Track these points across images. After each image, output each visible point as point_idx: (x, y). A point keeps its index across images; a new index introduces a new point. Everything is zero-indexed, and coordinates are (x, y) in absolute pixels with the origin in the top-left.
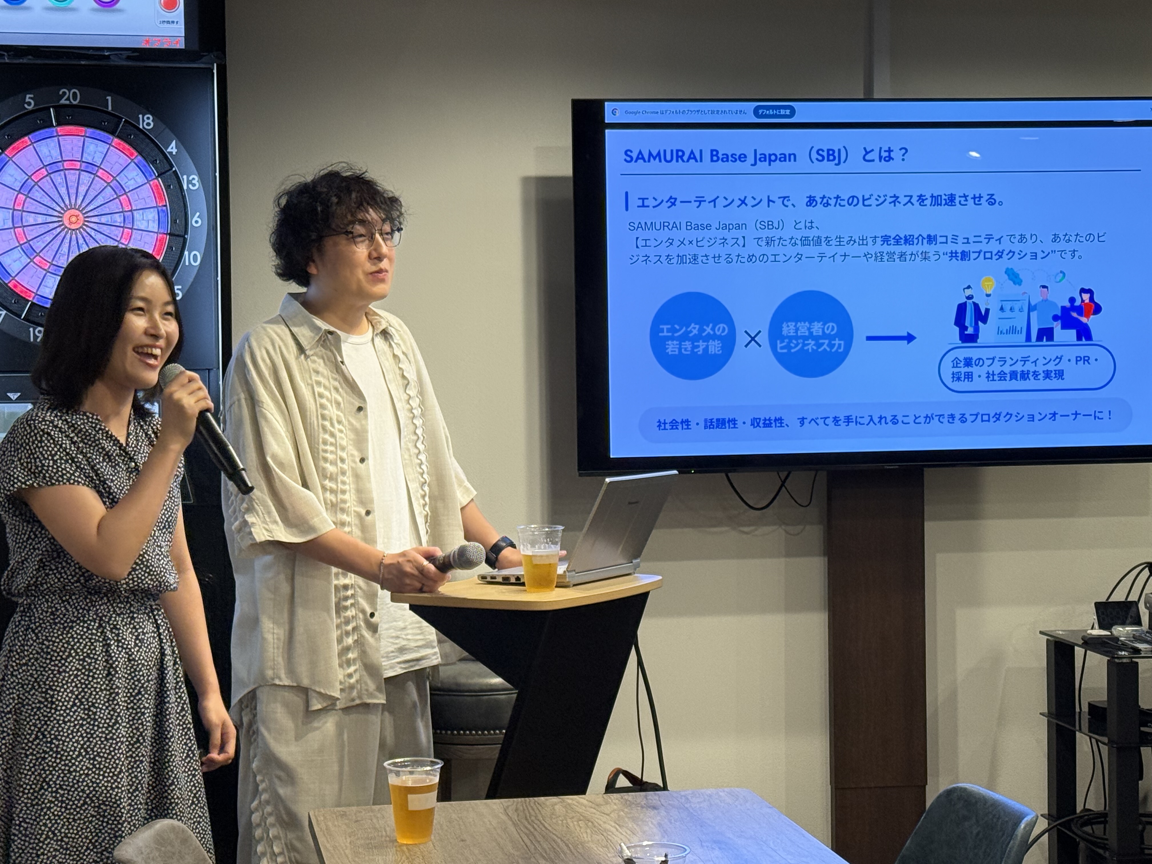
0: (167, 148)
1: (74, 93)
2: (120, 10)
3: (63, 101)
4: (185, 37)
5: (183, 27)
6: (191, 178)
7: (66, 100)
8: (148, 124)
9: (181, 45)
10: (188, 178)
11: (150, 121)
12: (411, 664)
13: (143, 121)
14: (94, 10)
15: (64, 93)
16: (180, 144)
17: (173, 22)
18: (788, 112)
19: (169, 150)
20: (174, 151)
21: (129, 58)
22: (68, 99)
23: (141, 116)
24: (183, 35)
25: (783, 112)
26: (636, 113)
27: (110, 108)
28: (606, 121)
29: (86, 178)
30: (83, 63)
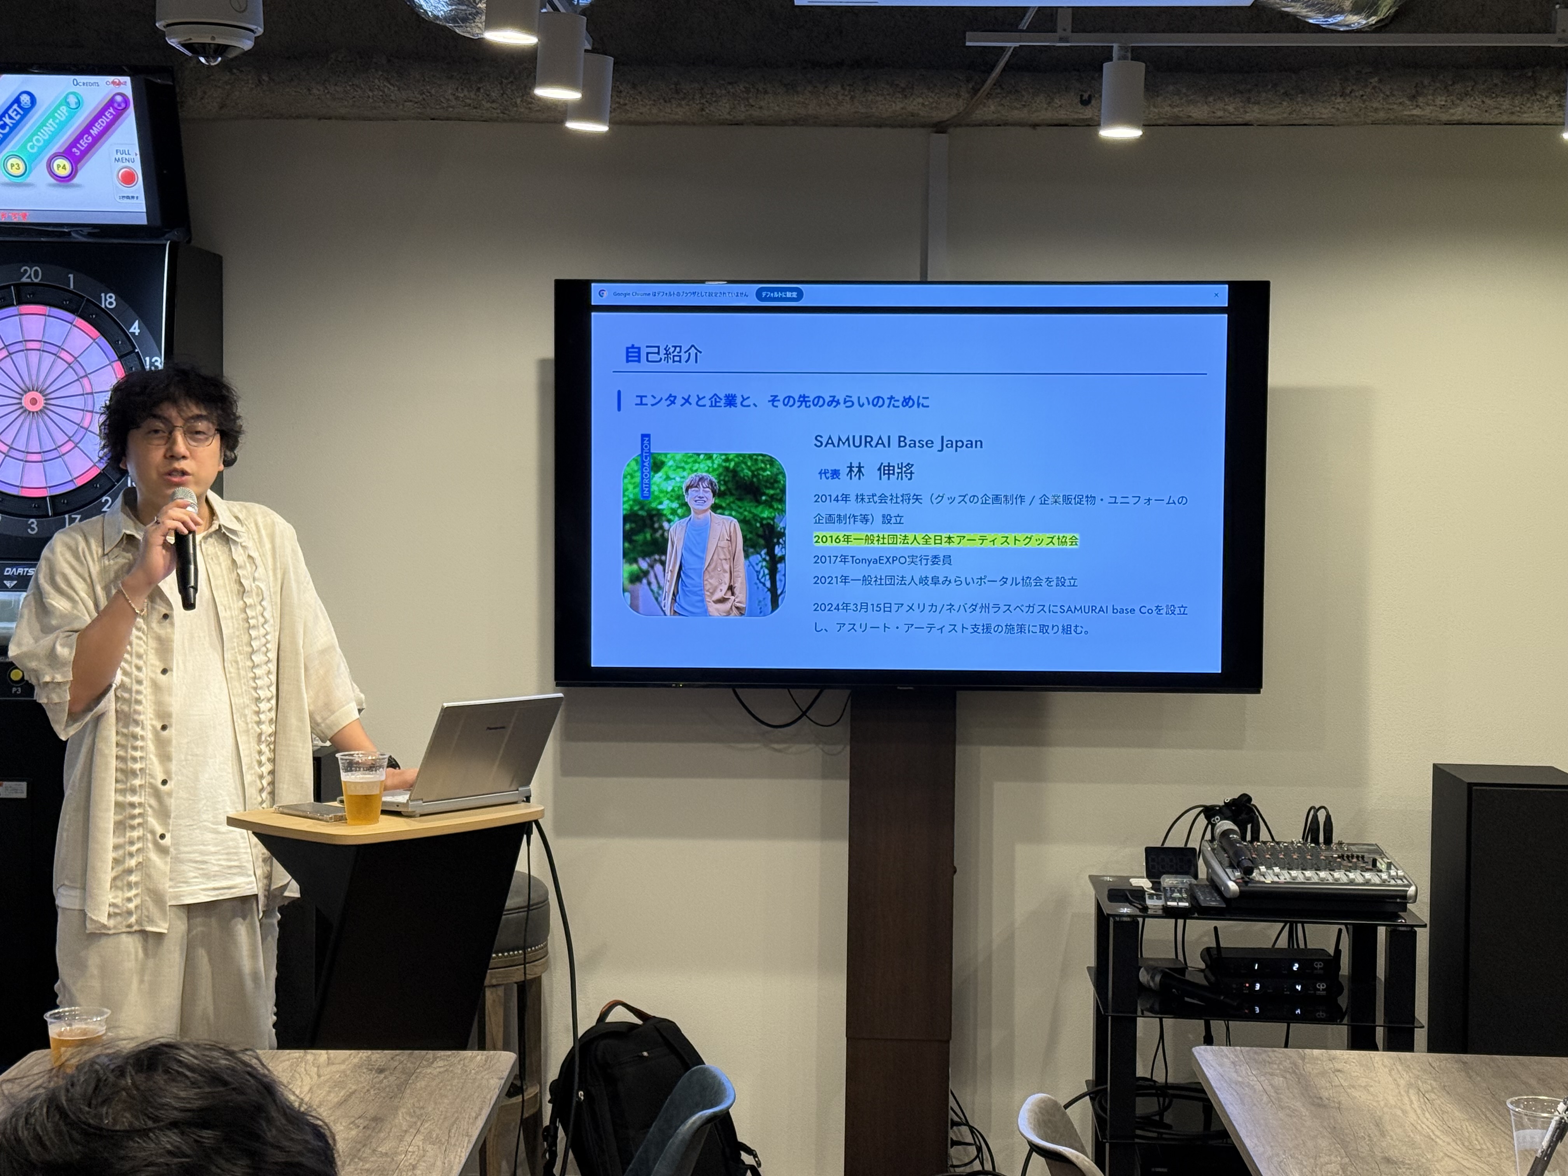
0: (129, 329)
1: (36, 271)
2: (78, 186)
3: (24, 280)
4: (147, 212)
5: (144, 202)
6: (153, 360)
7: (28, 278)
8: (111, 303)
9: (143, 221)
10: (150, 360)
11: (113, 300)
12: (222, 891)
13: (106, 300)
14: (50, 185)
15: (26, 271)
16: (142, 324)
17: (133, 197)
18: (795, 294)
19: (132, 330)
20: (137, 332)
21: (90, 235)
22: (30, 277)
23: (103, 295)
24: (145, 210)
25: (789, 295)
26: (625, 295)
27: (72, 287)
28: (593, 304)
29: (48, 359)
30: (42, 239)
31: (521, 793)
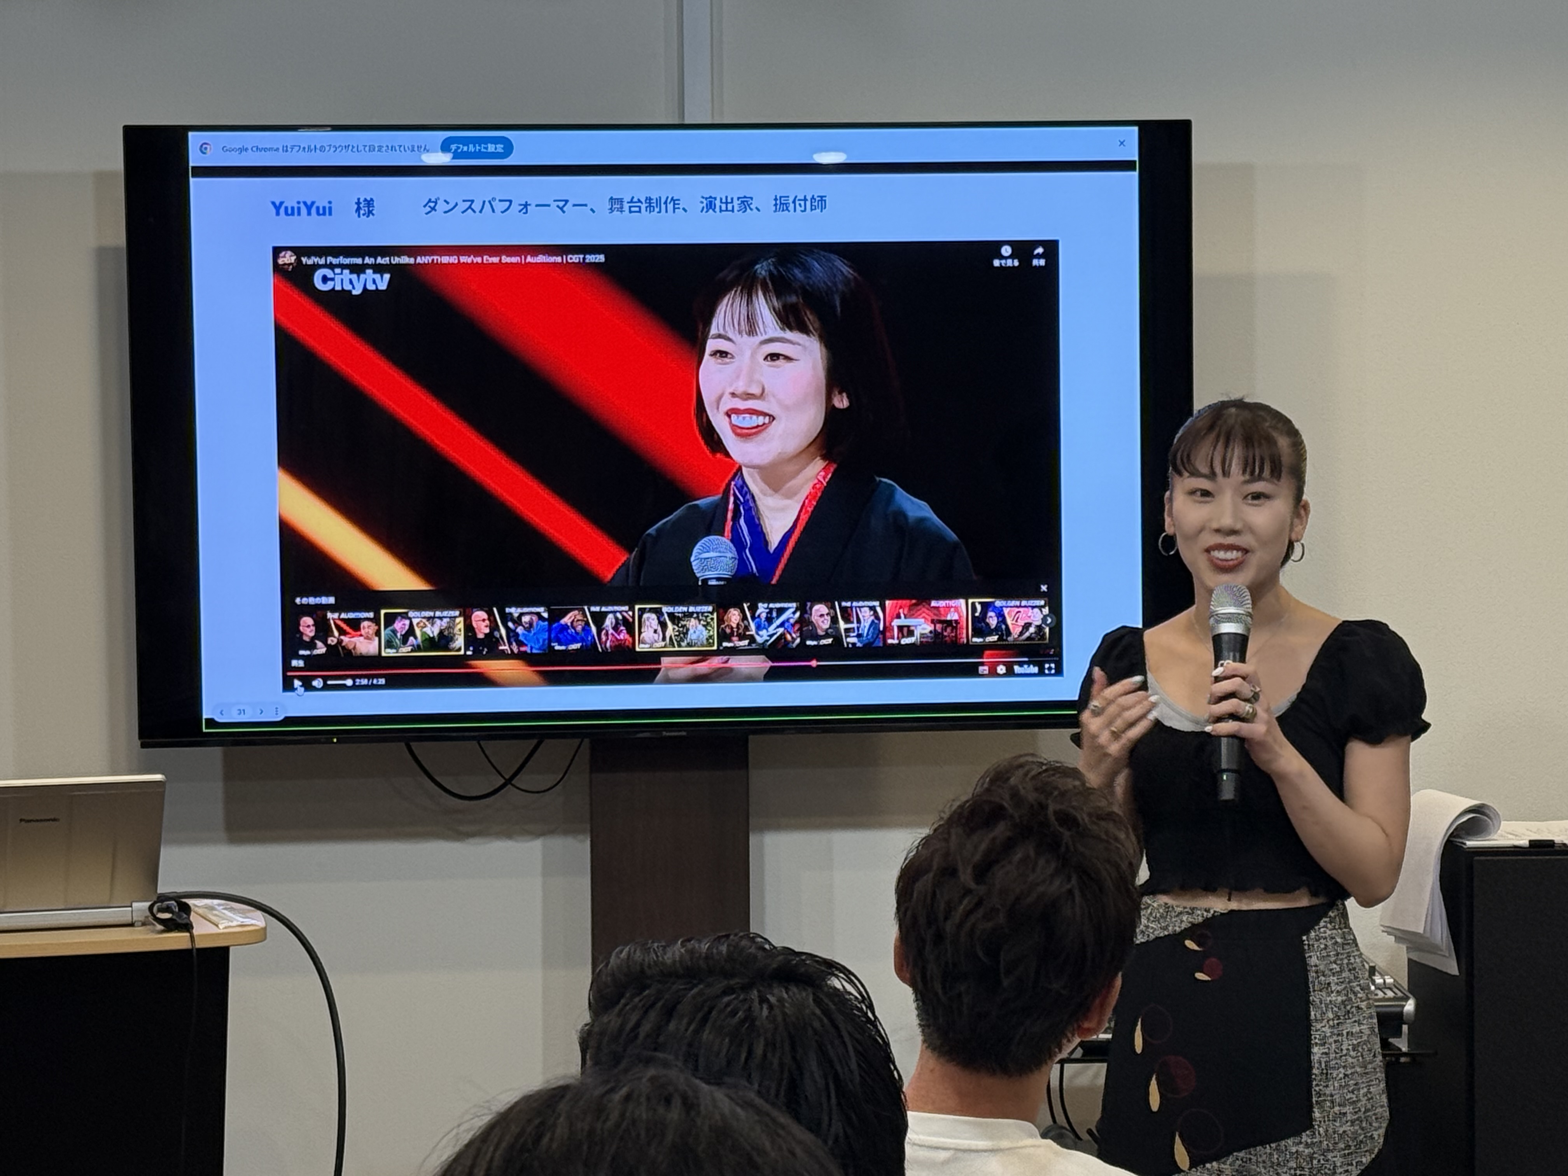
18: (500, 148)
25: (491, 148)
26: (241, 150)
31: (139, 910)
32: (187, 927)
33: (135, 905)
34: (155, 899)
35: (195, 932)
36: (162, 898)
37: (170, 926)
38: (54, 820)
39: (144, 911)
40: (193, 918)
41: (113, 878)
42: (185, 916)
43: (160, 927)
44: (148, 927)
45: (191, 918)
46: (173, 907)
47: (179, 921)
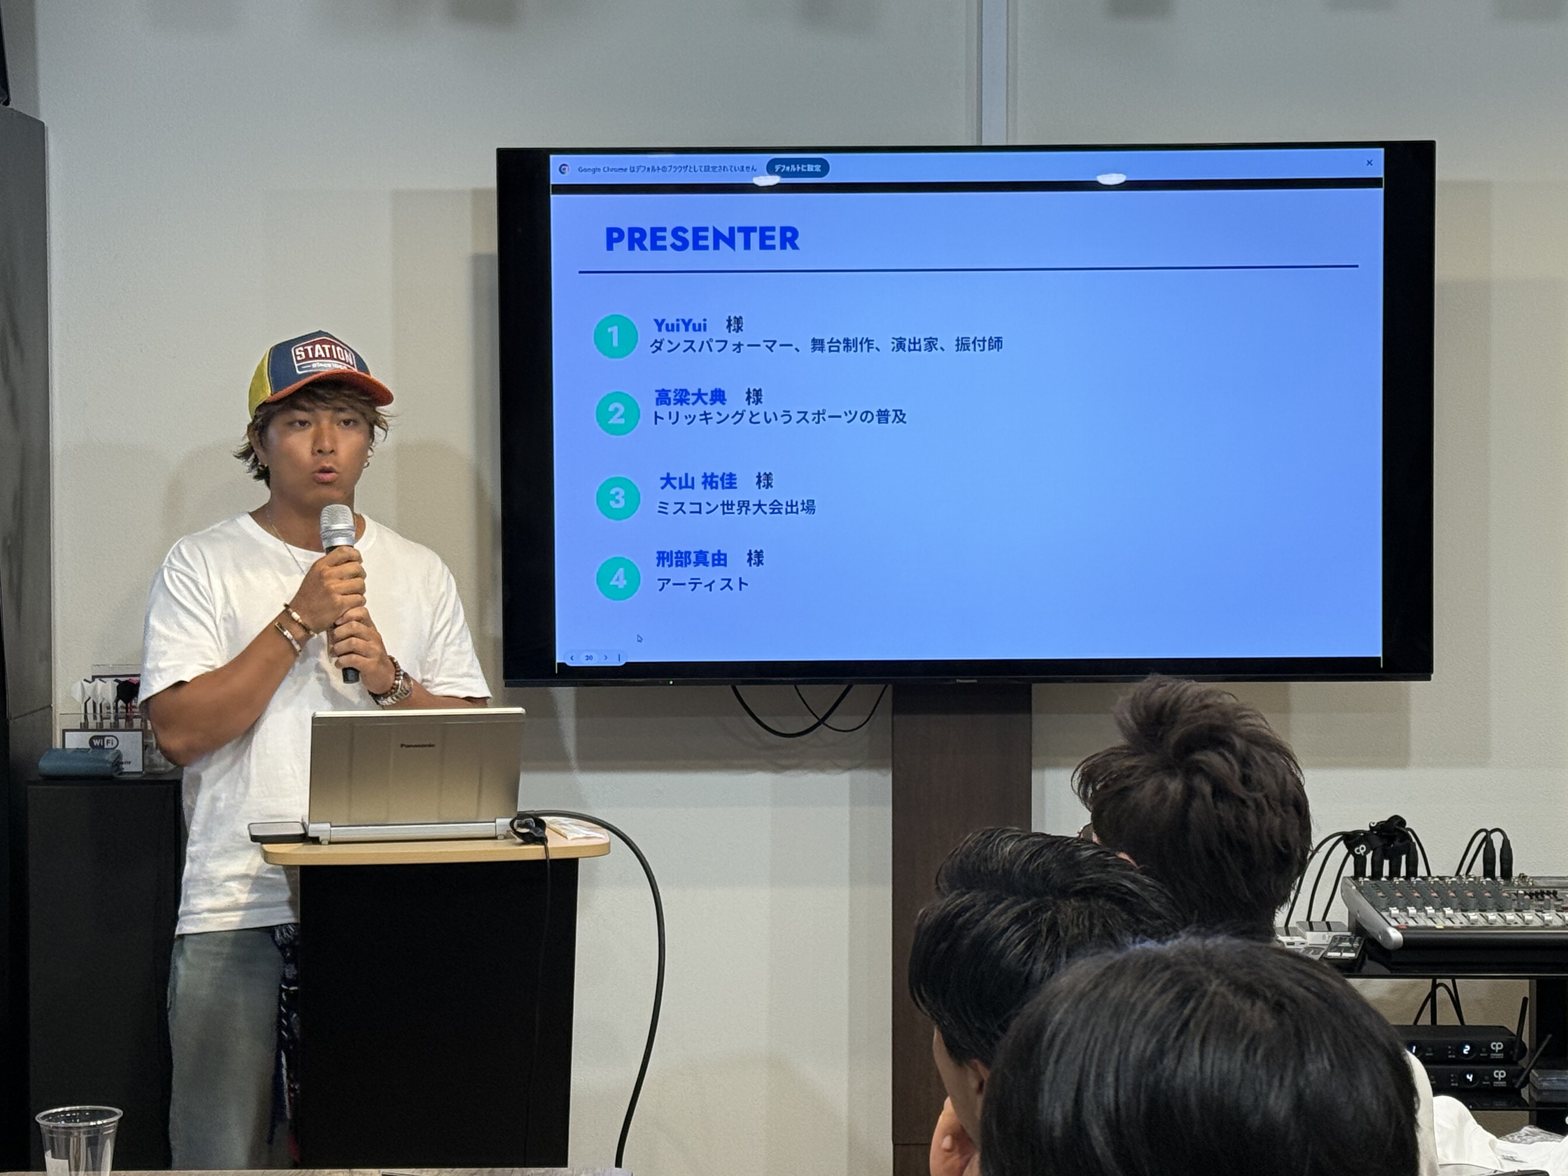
18: (818, 167)
25: (810, 168)
26: (594, 170)
28: (551, 183)
31: (500, 826)
32: (543, 840)
33: (498, 821)
34: (516, 816)
35: (549, 845)
36: (521, 816)
37: (528, 839)
38: (430, 746)
39: (504, 825)
40: (548, 833)
41: (479, 796)
42: (541, 831)
43: (519, 840)
44: (510, 840)
45: (546, 833)
46: (531, 824)
47: (536, 835)
